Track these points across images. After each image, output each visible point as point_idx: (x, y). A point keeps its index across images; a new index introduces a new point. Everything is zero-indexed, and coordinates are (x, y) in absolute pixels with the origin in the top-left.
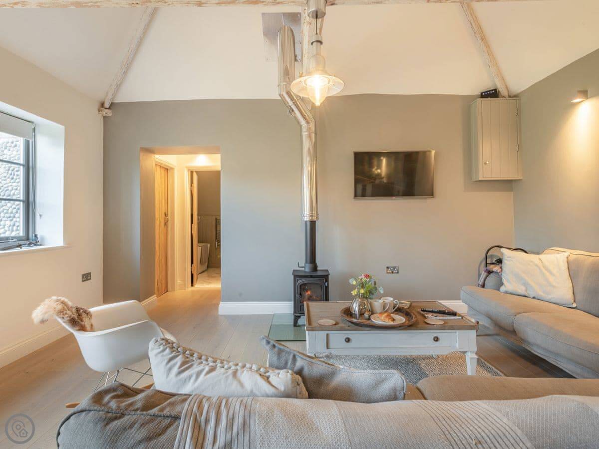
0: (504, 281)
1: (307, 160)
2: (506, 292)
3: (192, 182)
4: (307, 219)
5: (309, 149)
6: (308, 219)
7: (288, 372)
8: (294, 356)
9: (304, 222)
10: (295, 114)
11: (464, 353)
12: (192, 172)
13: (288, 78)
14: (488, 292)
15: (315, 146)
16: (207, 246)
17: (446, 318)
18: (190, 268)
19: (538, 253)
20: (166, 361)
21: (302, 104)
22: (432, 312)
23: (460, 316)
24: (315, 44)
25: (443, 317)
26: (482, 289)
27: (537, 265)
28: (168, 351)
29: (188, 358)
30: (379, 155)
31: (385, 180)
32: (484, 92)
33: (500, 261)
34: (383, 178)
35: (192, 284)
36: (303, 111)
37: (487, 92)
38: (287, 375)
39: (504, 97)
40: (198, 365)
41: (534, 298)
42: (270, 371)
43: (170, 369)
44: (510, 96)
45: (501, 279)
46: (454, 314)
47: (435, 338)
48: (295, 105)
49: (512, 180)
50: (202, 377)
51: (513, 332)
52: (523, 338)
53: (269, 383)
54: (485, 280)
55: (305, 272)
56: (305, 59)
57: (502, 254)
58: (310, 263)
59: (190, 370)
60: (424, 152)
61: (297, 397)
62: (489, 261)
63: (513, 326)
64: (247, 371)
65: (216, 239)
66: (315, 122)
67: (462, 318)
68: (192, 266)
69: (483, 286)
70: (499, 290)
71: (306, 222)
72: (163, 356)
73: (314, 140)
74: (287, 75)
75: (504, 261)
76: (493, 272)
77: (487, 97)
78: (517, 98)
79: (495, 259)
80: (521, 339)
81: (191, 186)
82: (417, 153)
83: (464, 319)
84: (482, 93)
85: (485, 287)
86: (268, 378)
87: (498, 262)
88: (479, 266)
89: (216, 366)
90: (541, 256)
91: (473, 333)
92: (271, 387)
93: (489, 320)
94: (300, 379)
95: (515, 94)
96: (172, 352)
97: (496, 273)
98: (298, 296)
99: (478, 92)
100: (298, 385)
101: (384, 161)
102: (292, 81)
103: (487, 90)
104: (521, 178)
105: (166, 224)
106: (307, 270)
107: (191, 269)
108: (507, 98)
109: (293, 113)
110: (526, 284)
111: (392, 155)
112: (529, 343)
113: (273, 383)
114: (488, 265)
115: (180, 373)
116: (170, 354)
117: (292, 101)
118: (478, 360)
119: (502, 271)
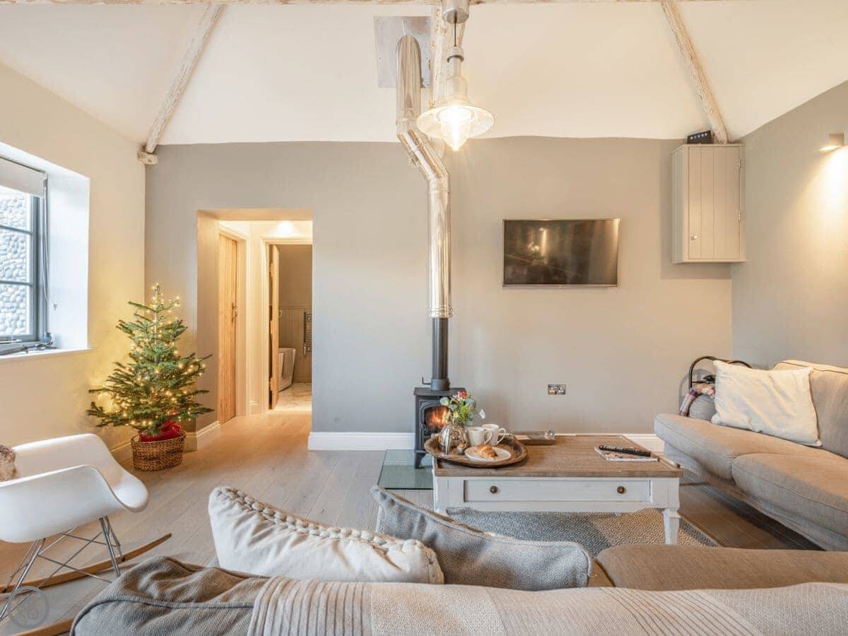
0: (718, 408)
1: (436, 231)
2: (721, 424)
3: (271, 261)
4: (436, 314)
5: (440, 216)
6: (437, 316)
7: (415, 544)
8: (423, 518)
9: (431, 320)
10: (420, 164)
11: (661, 510)
12: (271, 247)
13: (411, 111)
14: (695, 422)
15: (449, 211)
16: (292, 353)
17: (636, 460)
18: (268, 382)
19: (766, 368)
20: (233, 524)
21: (430, 149)
22: (616, 450)
23: (655, 457)
24: (451, 60)
25: (632, 458)
26: (686, 418)
27: (765, 385)
28: (237, 507)
29: (266, 519)
30: (536, 224)
31: (546, 262)
32: (693, 136)
33: (711, 379)
34: (543, 257)
35: (271, 407)
36: (433, 161)
37: (697, 135)
38: (414, 550)
39: (722, 142)
40: (281, 530)
41: (760, 432)
42: (389, 542)
43: (240, 536)
44: (729, 142)
45: (713, 404)
46: (647, 454)
47: (619, 488)
48: (420, 150)
49: (729, 263)
50: (286, 550)
51: (732, 481)
52: (745, 490)
53: (387, 559)
54: (690, 406)
55: (432, 391)
56: (436, 83)
57: (715, 368)
58: (439, 378)
59: (267, 538)
60: (604, 221)
61: (429, 582)
62: (695, 378)
63: (731, 472)
64: (354, 541)
65: (305, 342)
66: (449, 176)
67: (659, 460)
68: (270, 380)
69: (687, 414)
70: (710, 421)
71: (434, 319)
72: (229, 515)
73: (446, 203)
74: (410, 106)
75: (718, 379)
76: (701, 394)
77: (697, 143)
78: (740, 145)
79: (703, 376)
80: (742, 491)
81: (270, 266)
82: (593, 222)
83: (661, 461)
84: (689, 137)
85: (690, 415)
86: (385, 552)
87: (708, 380)
88: (681, 386)
89: (308, 532)
90: (773, 373)
91: (675, 482)
92: (389, 566)
93: (695, 462)
94: (434, 554)
95: (738, 138)
96: (243, 509)
97: (707, 395)
98: (421, 425)
99: (684, 136)
100: (431, 563)
101: (545, 234)
102: (417, 117)
103: (696, 133)
104: (743, 260)
105: (234, 320)
106: (435, 388)
107: (270, 385)
108: (725, 144)
109: (417, 163)
110: (748, 412)
111: (557, 226)
112: (754, 497)
113: (393, 560)
114: (693, 384)
115: (254, 541)
116: (241, 513)
117: (416, 145)
118: (681, 520)
119: (714, 392)
